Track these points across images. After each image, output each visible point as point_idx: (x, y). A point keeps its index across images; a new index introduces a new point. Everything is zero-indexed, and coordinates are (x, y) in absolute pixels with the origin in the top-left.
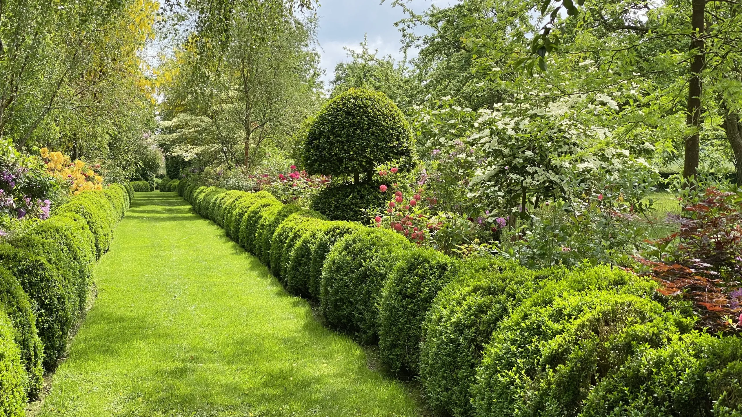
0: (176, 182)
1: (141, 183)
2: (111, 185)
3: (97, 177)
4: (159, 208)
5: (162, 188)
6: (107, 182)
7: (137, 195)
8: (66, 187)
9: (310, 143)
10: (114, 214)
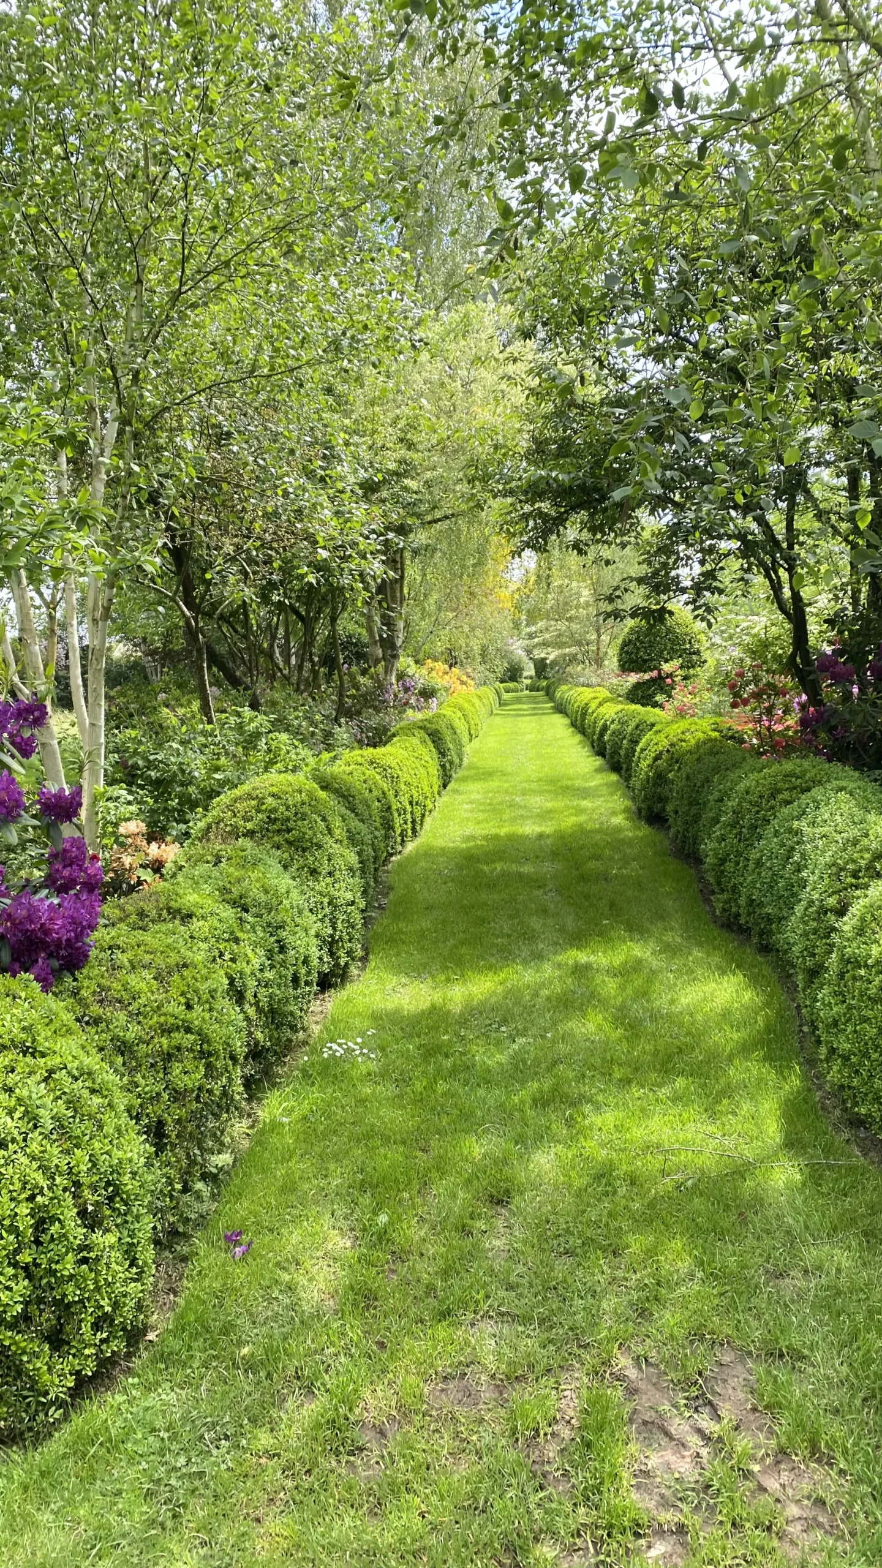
0: (544, 683)
1: (511, 685)
2: (482, 688)
3: (470, 681)
4: (525, 707)
5: (532, 688)
6: (478, 685)
7: (506, 696)
8: (447, 690)
9: (622, 649)
10: (484, 711)
